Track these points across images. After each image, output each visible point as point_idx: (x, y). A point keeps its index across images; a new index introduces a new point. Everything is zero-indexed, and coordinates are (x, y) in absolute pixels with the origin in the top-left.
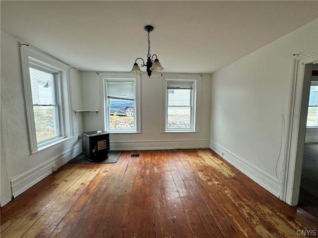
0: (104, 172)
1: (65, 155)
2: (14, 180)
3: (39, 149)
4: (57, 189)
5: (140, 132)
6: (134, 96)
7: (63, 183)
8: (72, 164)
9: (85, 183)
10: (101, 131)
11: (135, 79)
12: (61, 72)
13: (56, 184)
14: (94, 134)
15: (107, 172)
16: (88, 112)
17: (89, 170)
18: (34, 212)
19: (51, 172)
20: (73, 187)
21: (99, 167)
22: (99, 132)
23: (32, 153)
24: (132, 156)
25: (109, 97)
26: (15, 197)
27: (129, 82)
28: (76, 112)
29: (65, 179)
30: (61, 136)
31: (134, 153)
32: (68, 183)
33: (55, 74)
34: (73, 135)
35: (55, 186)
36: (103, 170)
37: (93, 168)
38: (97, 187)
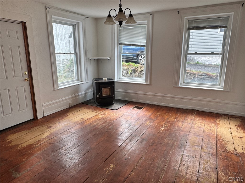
0: (102, 115)
1: (80, 96)
2: (44, 104)
3: (59, 88)
4: (67, 118)
5: (148, 84)
6: (146, 41)
7: (72, 115)
8: (84, 104)
9: (84, 119)
10: (106, 79)
11: (147, 21)
12: (78, 23)
13: (68, 115)
14: (100, 81)
15: (104, 115)
16: (102, 59)
17: (93, 111)
18: (50, 126)
19: (68, 106)
20: (76, 119)
21: (100, 111)
22: (105, 79)
23: (55, 90)
24: (136, 107)
25: (121, 44)
26: (45, 116)
27: (141, 26)
28: (90, 59)
29: (74, 113)
30: (78, 80)
31: (139, 106)
32: (75, 116)
33: (74, 26)
34: (88, 80)
35: (66, 116)
36: (101, 114)
37: (96, 111)
38: (90, 123)
